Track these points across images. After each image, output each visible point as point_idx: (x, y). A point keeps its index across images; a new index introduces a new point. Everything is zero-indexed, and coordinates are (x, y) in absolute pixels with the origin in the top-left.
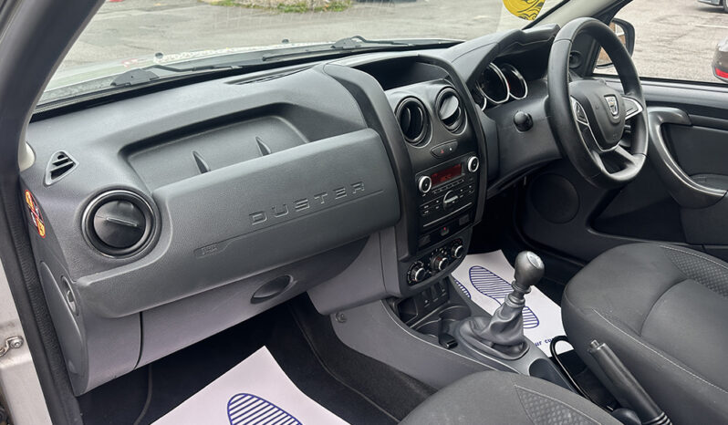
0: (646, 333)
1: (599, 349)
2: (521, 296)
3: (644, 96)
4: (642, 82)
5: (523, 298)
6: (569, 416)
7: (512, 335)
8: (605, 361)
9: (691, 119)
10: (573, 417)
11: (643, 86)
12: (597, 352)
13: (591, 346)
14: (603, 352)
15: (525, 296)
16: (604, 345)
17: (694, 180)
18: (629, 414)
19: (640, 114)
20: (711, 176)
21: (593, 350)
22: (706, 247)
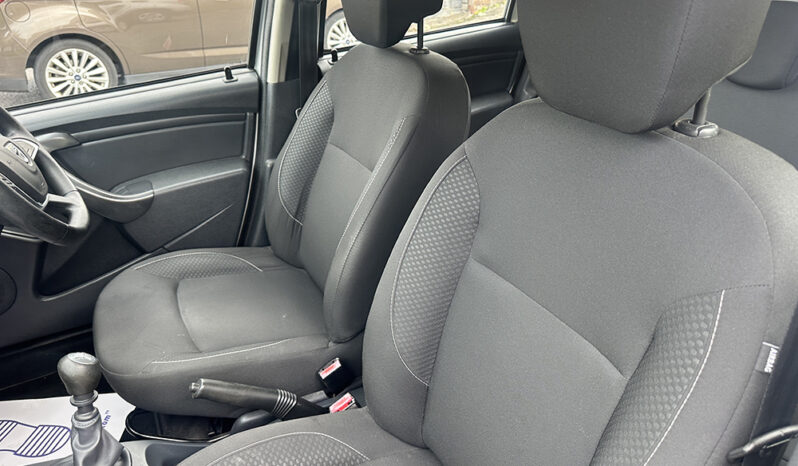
0: (203, 346)
1: (202, 387)
2: (91, 407)
3: (25, 128)
4: (12, 113)
5: (93, 408)
6: (240, 459)
7: (107, 454)
8: (213, 392)
9: (76, 138)
10: (243, 458)
11: (17, 119)
12: (203, 391)
13: (194, 391)
14: (208, 387)
15: (95, 404)
16: (203, 380)
17: (118, 193)
18: (244, 419)
19: (39, 152)
20: (130, 182)
21: (199, 393)
22: (166, 247)
